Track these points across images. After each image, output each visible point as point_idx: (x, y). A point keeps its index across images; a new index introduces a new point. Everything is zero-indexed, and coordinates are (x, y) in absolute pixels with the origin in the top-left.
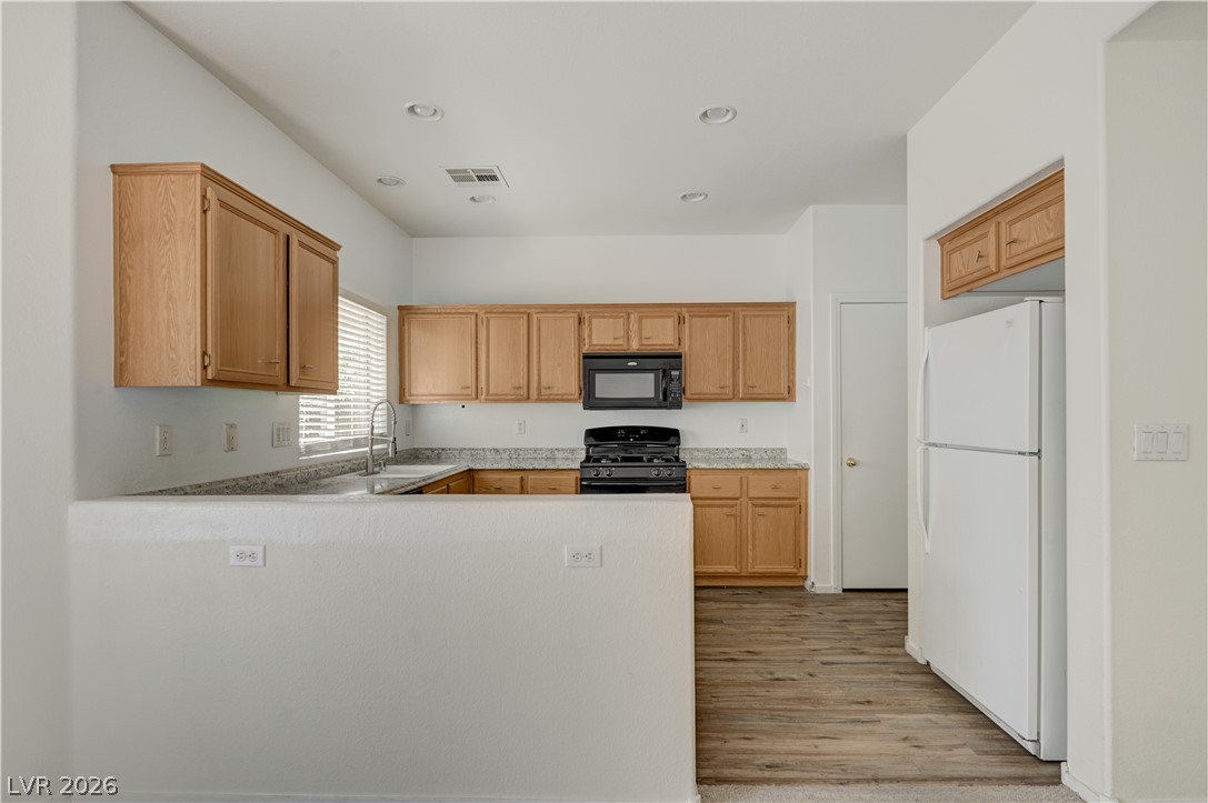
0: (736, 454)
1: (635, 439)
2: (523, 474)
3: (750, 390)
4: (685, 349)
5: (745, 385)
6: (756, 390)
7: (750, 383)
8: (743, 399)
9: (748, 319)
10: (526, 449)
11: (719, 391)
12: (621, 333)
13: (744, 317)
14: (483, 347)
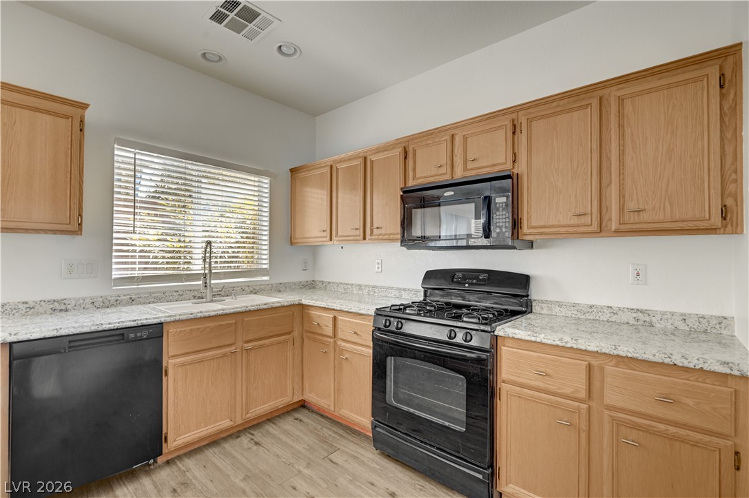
0: (624, 318)
1: (470, 284)
2: (336, 314)
3: (633, 218)
4: (521, 168)
5: (622, 209)
6: (645, 217)
7: (632, 205)
8: (618, 233)
9: (628, 103)
10: (381, 287)
11: (575, 221)
12: (443, 160)
13: (621, 100)
14: (334, 194)
